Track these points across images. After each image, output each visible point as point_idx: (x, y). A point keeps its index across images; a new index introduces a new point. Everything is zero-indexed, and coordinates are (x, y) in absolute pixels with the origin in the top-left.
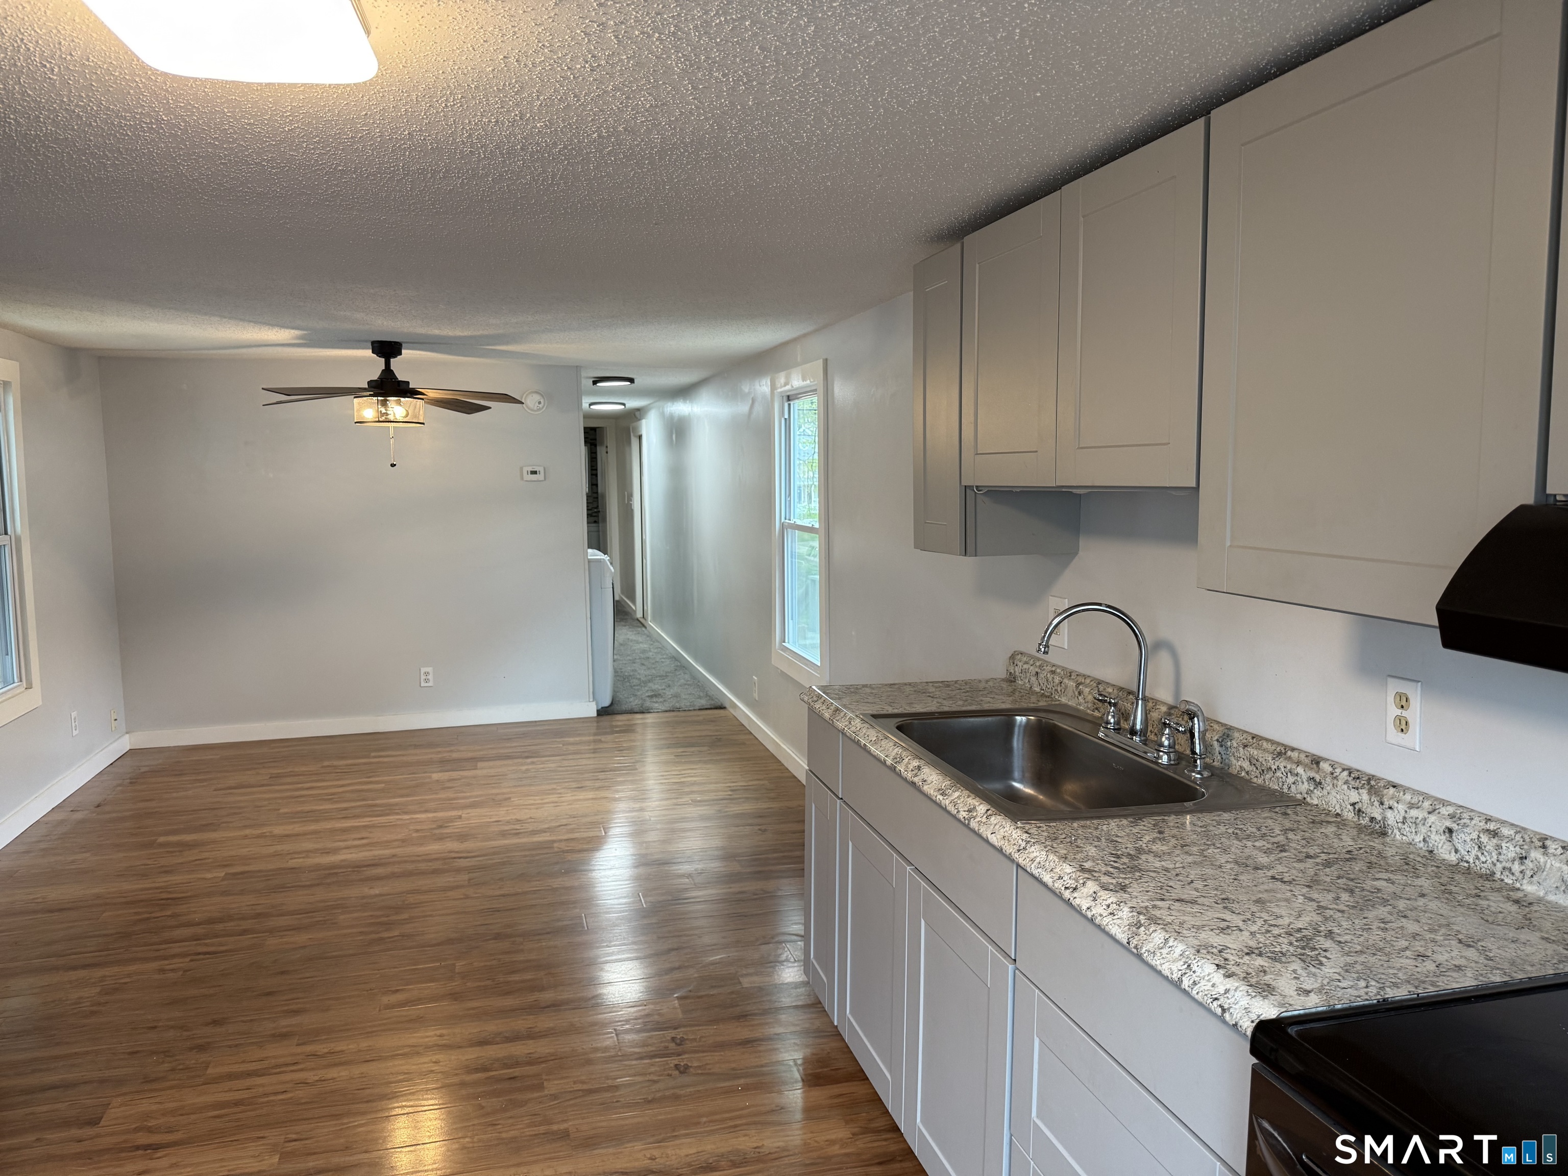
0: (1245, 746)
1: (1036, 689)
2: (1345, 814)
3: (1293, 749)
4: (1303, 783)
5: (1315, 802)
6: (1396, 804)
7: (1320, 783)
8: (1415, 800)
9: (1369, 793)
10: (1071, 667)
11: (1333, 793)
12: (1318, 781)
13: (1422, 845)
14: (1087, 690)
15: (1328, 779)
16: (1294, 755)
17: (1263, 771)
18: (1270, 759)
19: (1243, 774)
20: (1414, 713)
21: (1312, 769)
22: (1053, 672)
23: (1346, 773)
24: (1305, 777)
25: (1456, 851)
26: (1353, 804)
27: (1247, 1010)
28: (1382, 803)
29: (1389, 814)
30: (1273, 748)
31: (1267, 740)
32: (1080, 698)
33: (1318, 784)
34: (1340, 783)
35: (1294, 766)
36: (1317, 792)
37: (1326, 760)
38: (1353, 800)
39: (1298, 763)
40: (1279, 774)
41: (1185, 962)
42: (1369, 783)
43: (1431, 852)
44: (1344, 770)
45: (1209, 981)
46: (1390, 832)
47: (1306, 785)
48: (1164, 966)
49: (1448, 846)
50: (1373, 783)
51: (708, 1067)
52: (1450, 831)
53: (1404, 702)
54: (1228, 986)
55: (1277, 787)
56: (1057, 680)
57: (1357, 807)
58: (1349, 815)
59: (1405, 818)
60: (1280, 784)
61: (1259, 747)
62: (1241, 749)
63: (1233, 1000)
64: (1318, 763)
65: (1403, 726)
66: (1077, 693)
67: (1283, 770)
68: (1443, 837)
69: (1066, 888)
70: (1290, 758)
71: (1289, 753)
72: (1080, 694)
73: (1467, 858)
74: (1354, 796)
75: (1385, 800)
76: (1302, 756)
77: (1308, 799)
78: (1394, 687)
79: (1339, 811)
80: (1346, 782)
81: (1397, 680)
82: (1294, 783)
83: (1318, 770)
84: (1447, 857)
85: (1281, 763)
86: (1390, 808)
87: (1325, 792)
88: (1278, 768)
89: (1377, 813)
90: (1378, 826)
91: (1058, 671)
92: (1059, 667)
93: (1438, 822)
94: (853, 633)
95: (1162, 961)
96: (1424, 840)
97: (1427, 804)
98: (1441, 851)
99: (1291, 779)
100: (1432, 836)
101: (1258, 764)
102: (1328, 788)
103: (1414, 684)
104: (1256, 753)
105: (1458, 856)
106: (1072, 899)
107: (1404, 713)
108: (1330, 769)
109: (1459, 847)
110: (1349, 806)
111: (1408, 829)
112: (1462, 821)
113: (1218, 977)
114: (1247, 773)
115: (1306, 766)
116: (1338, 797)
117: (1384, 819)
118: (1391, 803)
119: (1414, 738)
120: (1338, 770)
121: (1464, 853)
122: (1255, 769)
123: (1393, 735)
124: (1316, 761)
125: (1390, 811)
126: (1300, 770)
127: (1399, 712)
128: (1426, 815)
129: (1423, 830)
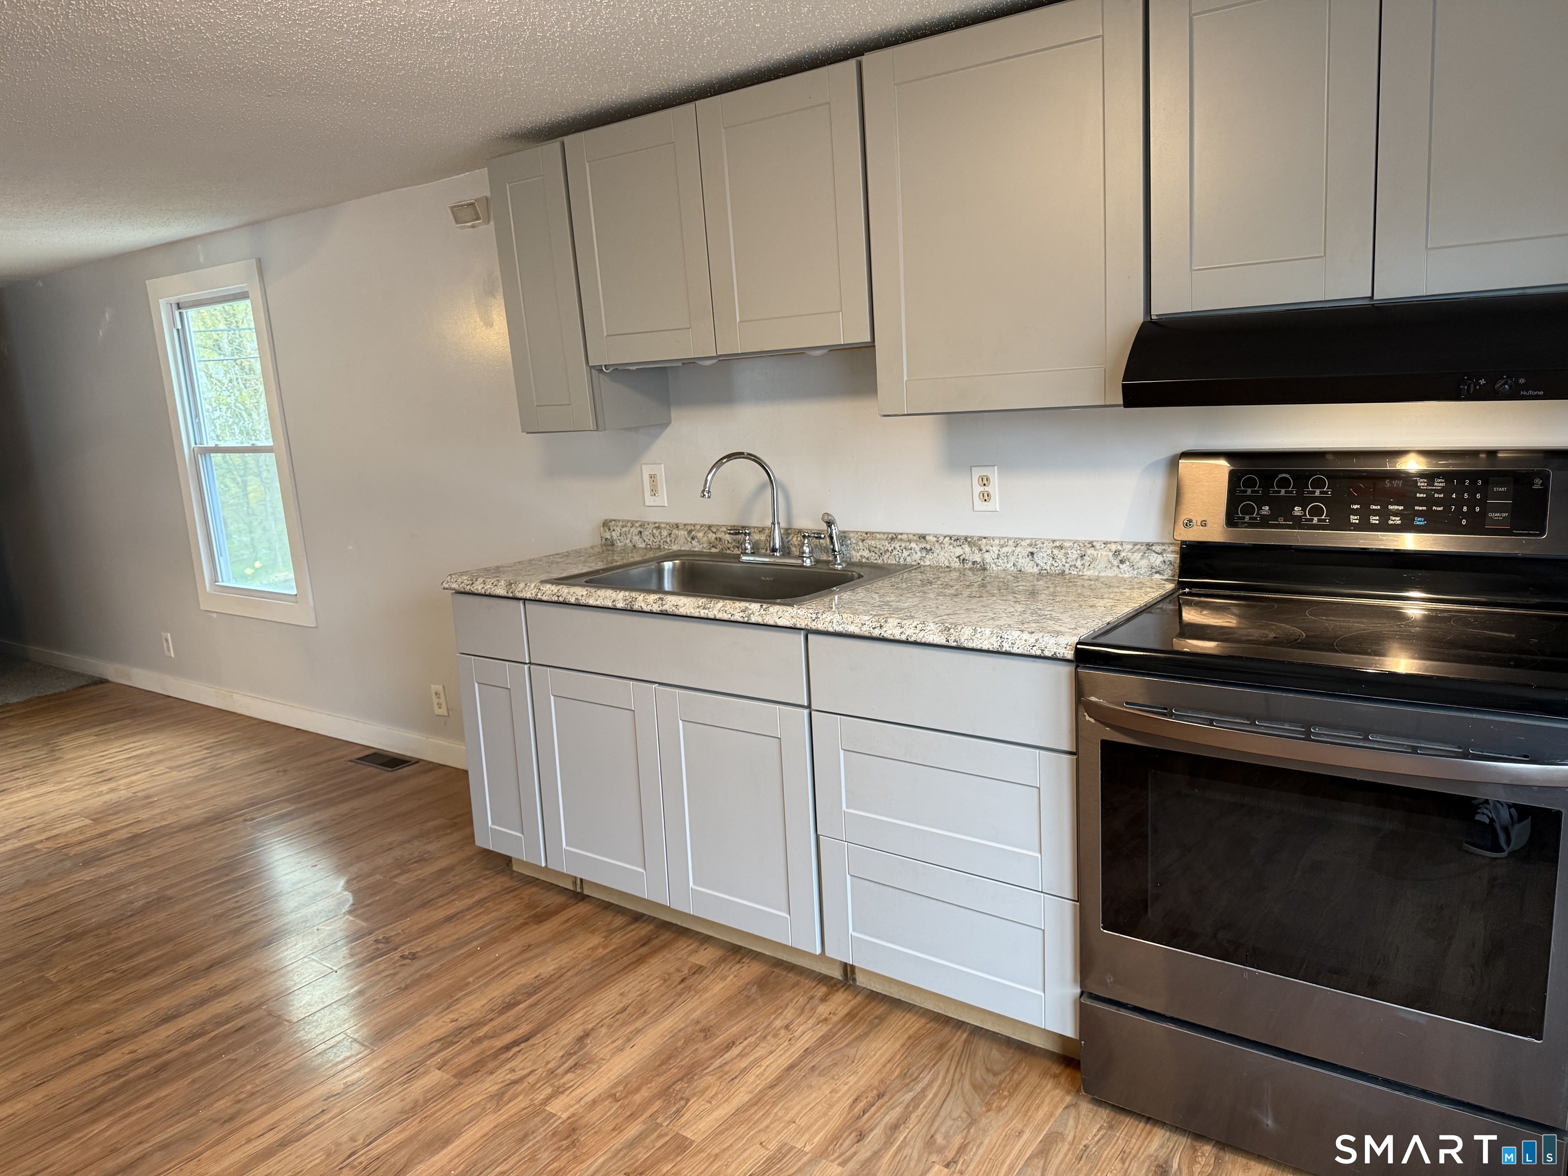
0: (863, 540)
1: (641, 546)
2: (953, 565)
3: (901, 534)
4: (916, 553)
5: (928, 563)
6: (991, 548)
7: (931, 550)
8: (1002, 542)
9: (970, 546)
10: (673, 521)
11: (942, 553)
12: (929, 548)
13: (1012, 568)
14: (700, 535)
15: (937, 545)
16: (904, 537)
17: (881, 554)
18: (887, 544)
19: (864, 560)
20: (994, 488)
21: (922, 542)
22: (658, 528)
23: (947, 539)
24: (917, 549)
25: (1037, 565)
26: (959, 557)
27: (1058, 644)
28: (981, 550)
29: (987, 555)
30: (886, 536)
31: (879, 533)
32: (693, 542)
33: (930, 550)
34: (946, 545)
35: (908, 544)
36: (929, 557)
37: (929, 535)
38: (957, 555)
39: (910, 541)
40: (895, 552)
41: (997, 637)
42: (966, 541)
43: (1020, 571)
44: (945, 537)
45: (1021, 639)
46: (988, 567)
47: (919, 554)
48: (984, 643)
49: (1032, 563)
50: (969, 540)
51: (433, 946)
52: (1032, 554)
53: (985, 482)
54: (1036, 638)
55: (894, 562)
56: (665, 533)
57: (961, 558)
58: (956, 564)
59: (998, 555)
60: (897, 559)
61: (874, 539)
62: (860, 543)
63: (1044, 643)
64: (924, 538)
65: (986, 497)
66: (689, 539)
67: (898, 548)
68: (1028, 559)
69: (873, 628)
70: (901, 540)
71: (899, 537)
72: (693, 538)
73: (1045, 567)
74: (959, 551)
75: (982, 547)
76: (911, 537)
77: (922, 563)
78: (977, 473)
79: (947, 564)
80: (950, 544)
81: (978, 468)
82: (909, 555)
83: (927, 542)
84: (1031, 571)
85: (897, 544)
86: (987, 551)
87: (935, 555)
88: (894, 548)
89: (977, 558)
90: (979, 566)
91: (663, 526)
92: (662, 523)
93: (1023, 551)
94: (350, 548)
95: (981, 641)
96: (1014, 565)
97: (1011, 543)
98: (1026, 568)
99: (906, 553)
100: (1020, 561)
101: (877, 550)
102: (938, 551)
103: (990, 468)
104: (873, 542)
105: (1039, 567)
106: (883, 633)
107: (986, 488)
108: (935, 539)
109: (1039, 562)
110: (955, 559)
111: (1001, 562)
112: (1038, 546)
113: (1026, 636)
114: (868, 559)
115: (916, 541)
116: (946, 555)
117: (983, 560)
118: (987, 548)
119: (995, 503)
120: (941, 539)
121: (1042, 564)
122: (874, 554)
123: (979, 505)
124: (923, 537)
125: (988, 553)
126: (913, 545)
127: (982, 489)
128: (1014, 549)
129: (1012, 559)
